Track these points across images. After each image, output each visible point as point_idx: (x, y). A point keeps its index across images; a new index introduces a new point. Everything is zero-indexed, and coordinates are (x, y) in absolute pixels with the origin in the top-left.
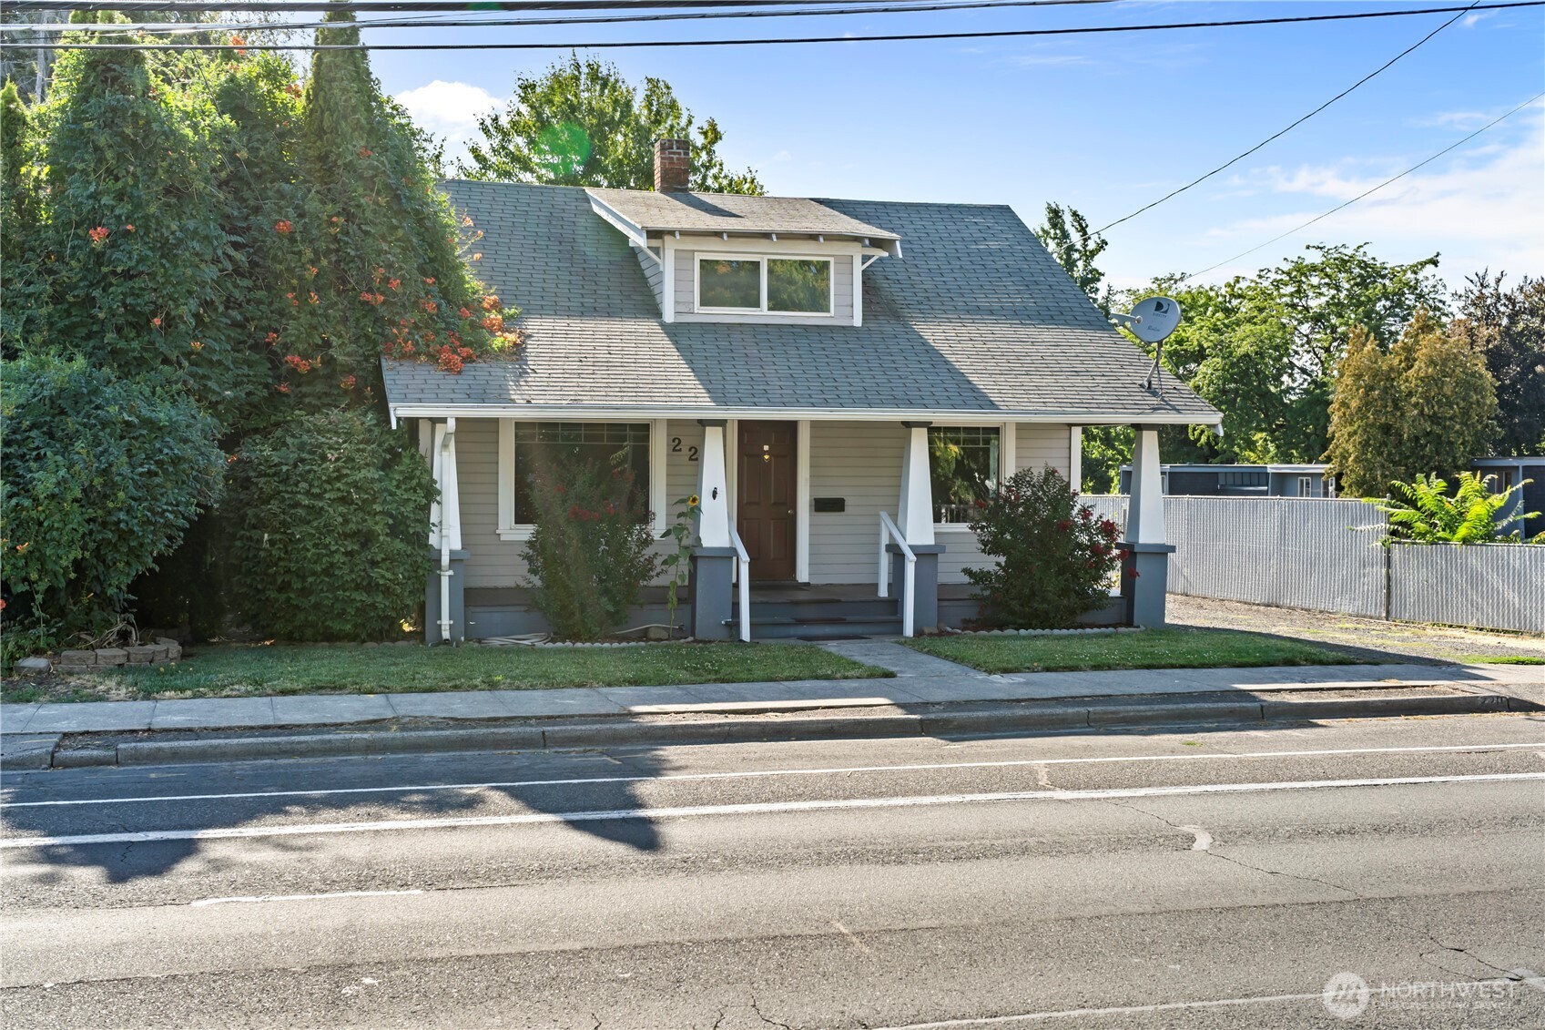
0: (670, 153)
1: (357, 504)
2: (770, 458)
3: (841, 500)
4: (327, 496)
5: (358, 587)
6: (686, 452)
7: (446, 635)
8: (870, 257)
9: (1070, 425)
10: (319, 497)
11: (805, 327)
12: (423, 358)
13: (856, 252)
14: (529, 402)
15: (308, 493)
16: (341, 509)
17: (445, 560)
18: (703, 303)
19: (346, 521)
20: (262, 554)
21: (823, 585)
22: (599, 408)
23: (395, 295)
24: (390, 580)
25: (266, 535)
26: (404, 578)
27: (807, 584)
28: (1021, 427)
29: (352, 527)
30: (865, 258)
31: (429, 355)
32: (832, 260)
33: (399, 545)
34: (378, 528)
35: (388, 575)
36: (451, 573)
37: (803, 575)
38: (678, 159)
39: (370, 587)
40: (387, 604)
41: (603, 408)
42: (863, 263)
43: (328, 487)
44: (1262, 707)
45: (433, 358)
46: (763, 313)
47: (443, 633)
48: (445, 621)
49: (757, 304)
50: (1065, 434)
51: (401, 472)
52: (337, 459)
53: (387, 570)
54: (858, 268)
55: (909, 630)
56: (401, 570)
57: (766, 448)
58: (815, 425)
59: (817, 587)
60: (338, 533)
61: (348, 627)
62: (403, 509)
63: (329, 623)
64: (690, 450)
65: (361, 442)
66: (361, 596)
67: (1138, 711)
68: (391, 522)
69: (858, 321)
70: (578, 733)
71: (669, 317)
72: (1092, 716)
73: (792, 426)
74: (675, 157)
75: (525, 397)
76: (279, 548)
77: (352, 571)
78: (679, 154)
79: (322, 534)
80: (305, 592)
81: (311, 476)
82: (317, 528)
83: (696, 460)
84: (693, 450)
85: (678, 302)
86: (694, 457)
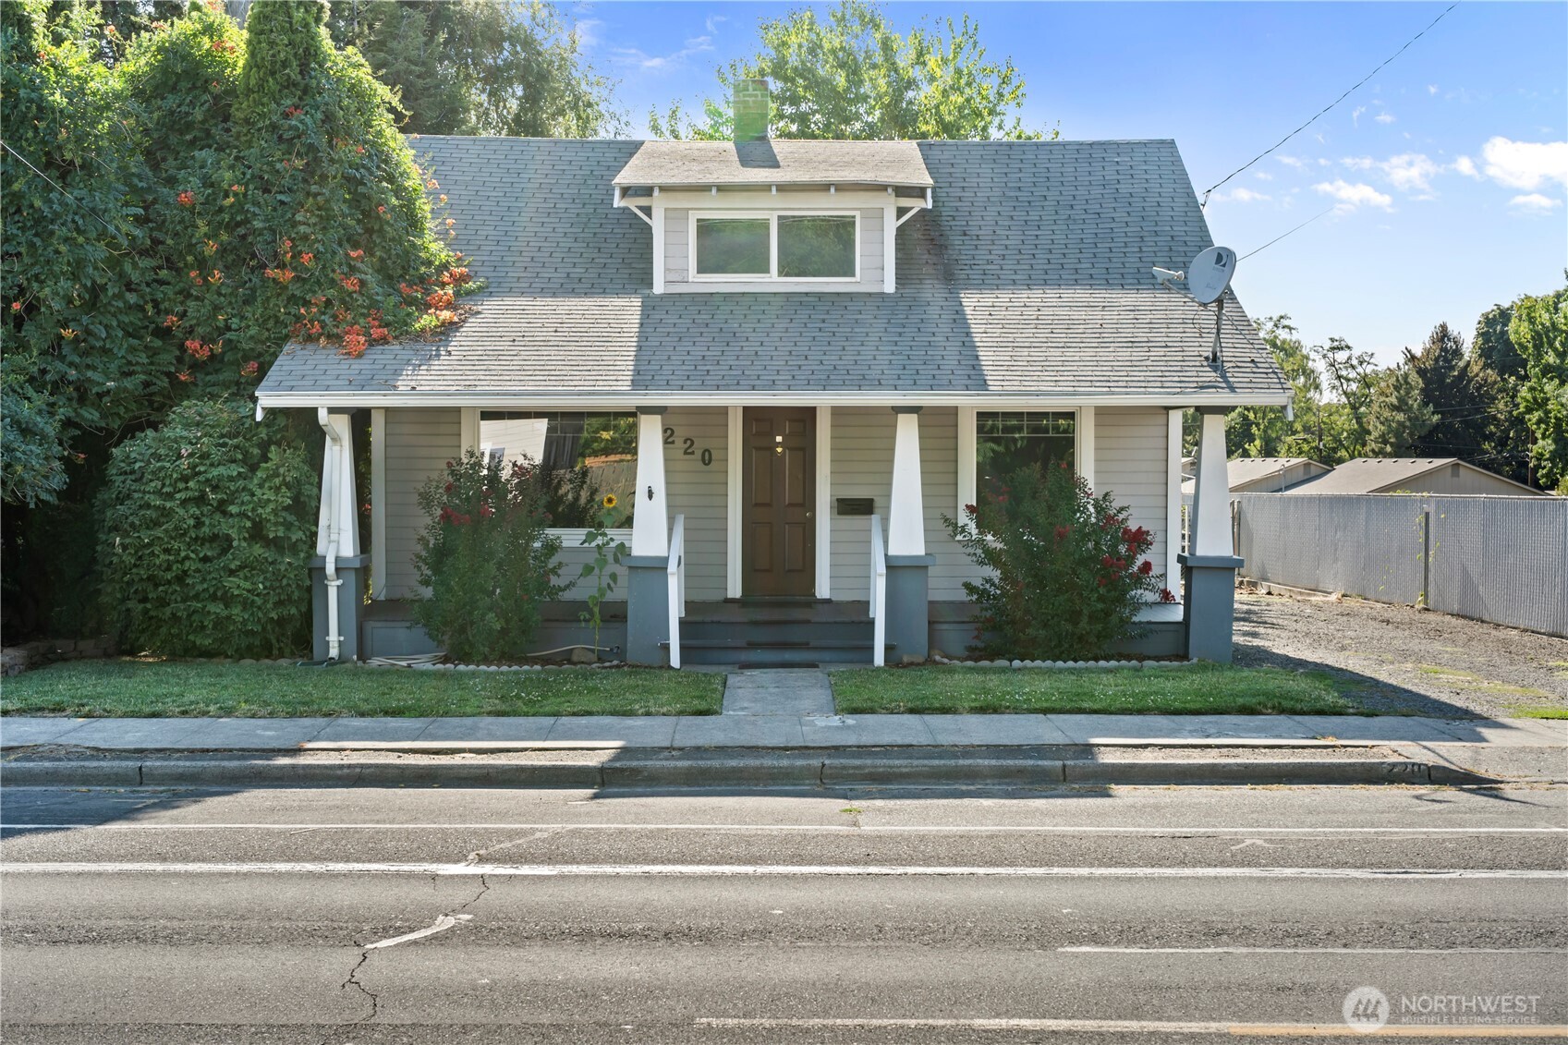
0: (744, 96)
1: (212, 505)
2: (784, 451)
3: (870, 502)
4: (178, 496)
5: (214, 598)
6: (679, 443)
7: (334, 652)
8: (909, 209)
9: (1167, 409)
10: (170, 496)
11: (820, 296)
12: (322, 340)
13: (889, 204)
14: (414, 388)
15: (158, 493)
16: (194, 510)
17: (330, 568)
18: (701, 270)
19: (199, 524)
20: (115, 560)
21: (848, 602)
22: (493, 395)
23: (307, 270)
24: (249, 591)
25: (118, 539)
26: (265, 588)
27: (828, 601)
28: (1102, 413)
29: (205, 530)
30: (901, 212)
31: (329, 337)
32: (858, 214)
33: (258, 550)
34: (233, 533)
35: (248, 585)
36: (339, 582)
37: (823, 589)
38: (754, 102)
39: (227, 600)
40: (246, 617)
41: (498, 394)
42: (898, 217)
43: (181, 485)
44: (1064, 766)
45: (335, 339)
46: (772, 281)
47: (331, 650)
48: (333, 637)
49: (766, 270)
50: (1161, 419)
51: (267, 469)
52: (191, 455)
53: (246, 579)
54: (891, 225)
55: (879, 658)
56: (261, 579)
57: (779, 439)
58: (837, 412)
59: (839, 604)
60: (191, 538)
61: (207, 642)
62: (260, 510)
63: (191, 637)
64: (685, 442)
65: (222, 436)
66: (216, 608)
67: (890, 767)
68: (249, 524)
69: (890, 286)
70: (180, 770)
71: (659, 288)
72: (827, 771)
73: (809, 414)
74: (750, 99)
75: (409, 383)
76: (130, 553)
77: (204, 580)
78: (756, 96)
79: (172, 538)
80: (162, 603)
81: (161, 475)
82: (166, 531)
83: (693, 453)
84: (689, 442)
85: (669, 270)
86: (689, 451)
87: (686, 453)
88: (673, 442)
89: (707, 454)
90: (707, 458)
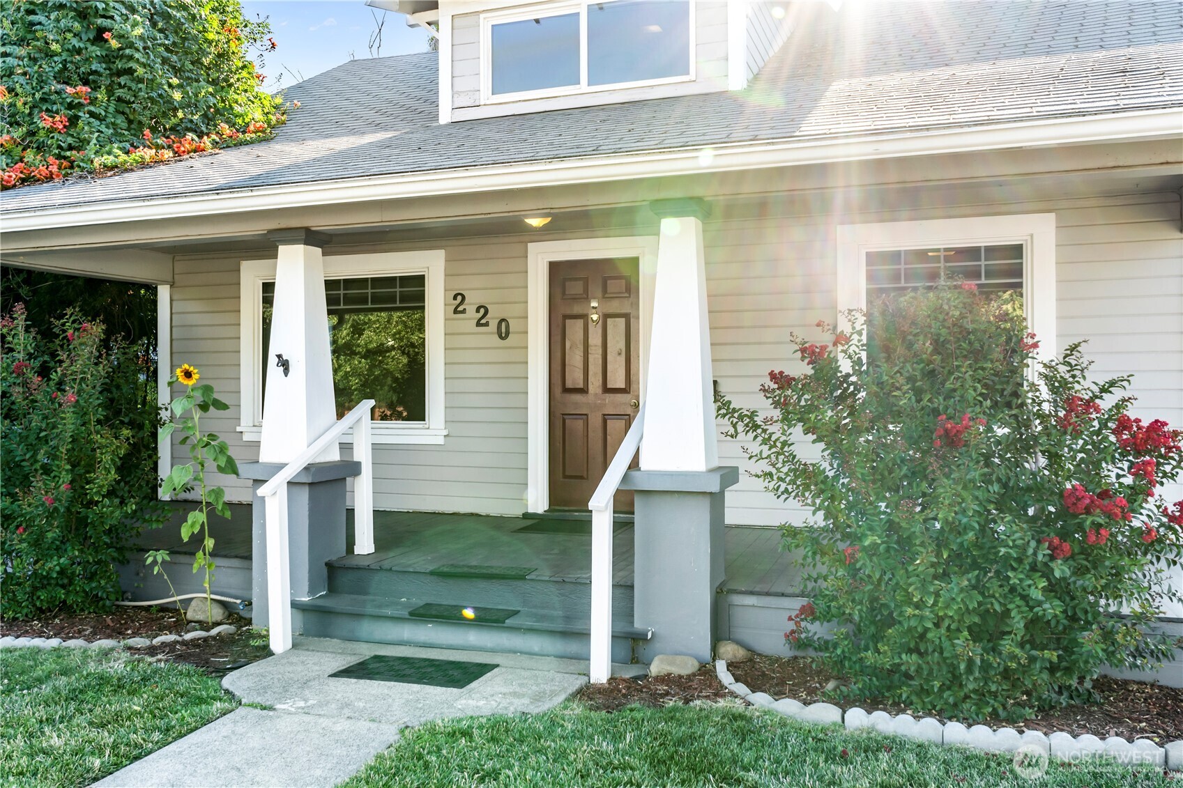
2: (600, 318)
6: (472, 312)
18: (498, 89)
46: (582, 92)
57: (594, 303)
64: (478, 311)
69: (737, 84)
71: (444, 117)
83: (487, 324)
84: (482, 311)
85: (458, 93)
86: (483, 321)
87: (479, 324)
88: (464, 311)
89: (503, 324)
90: (503, 330)
